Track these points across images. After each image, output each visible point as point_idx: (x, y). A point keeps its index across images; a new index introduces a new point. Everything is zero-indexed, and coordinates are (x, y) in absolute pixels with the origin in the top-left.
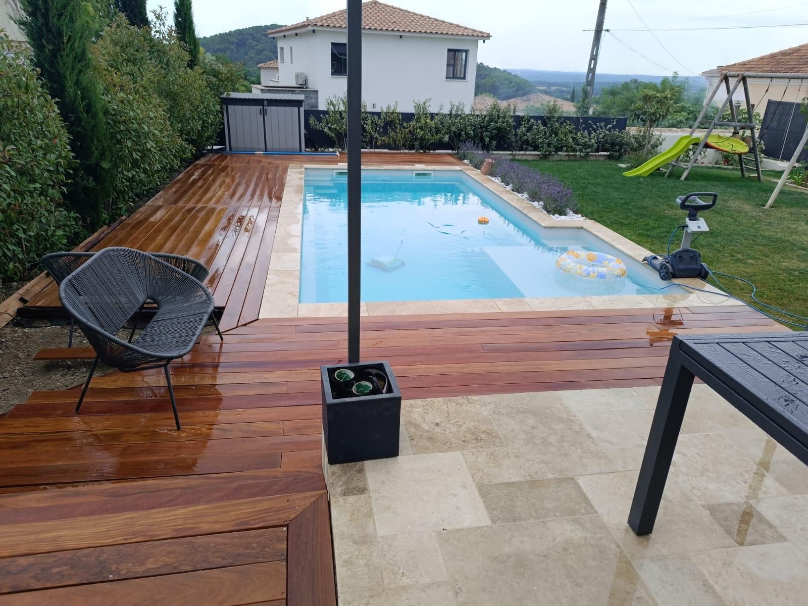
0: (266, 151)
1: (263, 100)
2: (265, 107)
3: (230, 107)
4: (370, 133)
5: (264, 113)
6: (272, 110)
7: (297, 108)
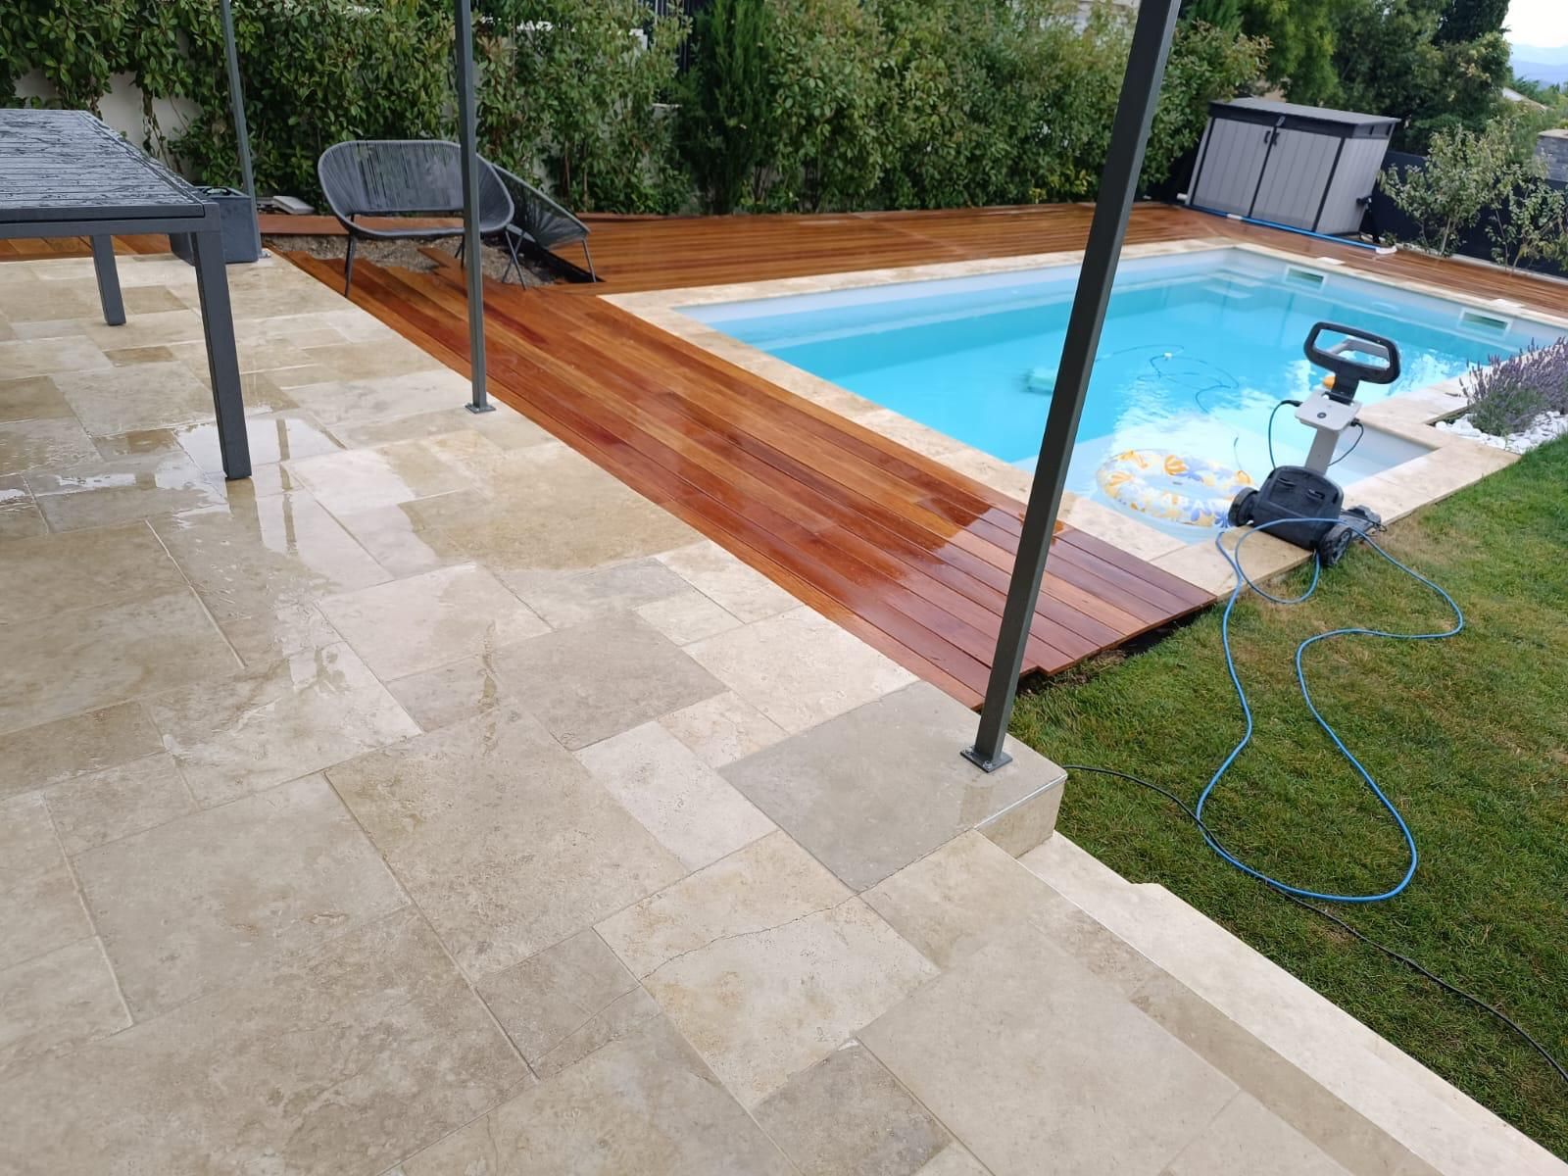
0: (1249, 217)
1: (1277, 116)
2: (1278, 130)
3: (1218, 121)
4: (1519, 227)
5: (1272, 140)
6: (1289, 137)
7: (1339, 140)
